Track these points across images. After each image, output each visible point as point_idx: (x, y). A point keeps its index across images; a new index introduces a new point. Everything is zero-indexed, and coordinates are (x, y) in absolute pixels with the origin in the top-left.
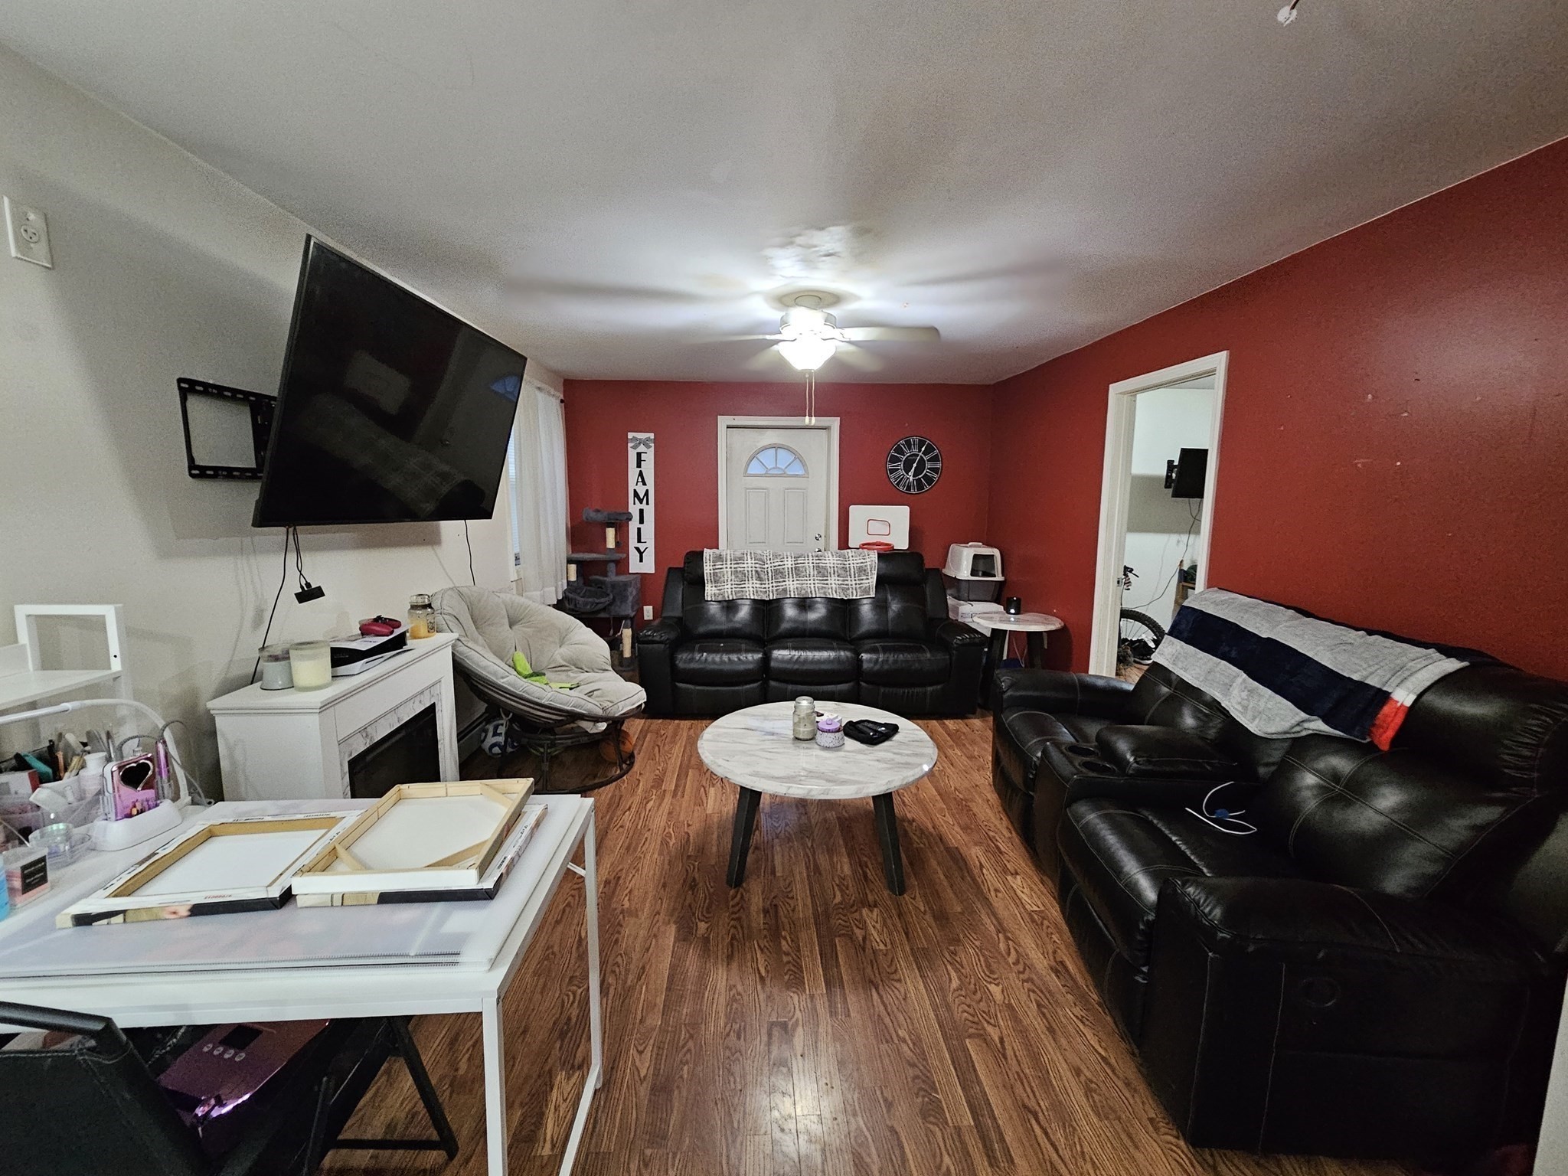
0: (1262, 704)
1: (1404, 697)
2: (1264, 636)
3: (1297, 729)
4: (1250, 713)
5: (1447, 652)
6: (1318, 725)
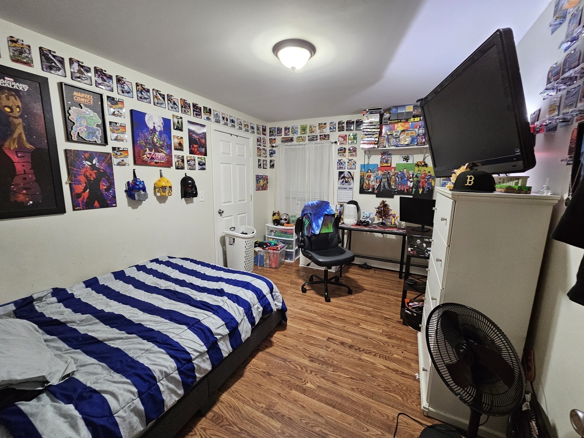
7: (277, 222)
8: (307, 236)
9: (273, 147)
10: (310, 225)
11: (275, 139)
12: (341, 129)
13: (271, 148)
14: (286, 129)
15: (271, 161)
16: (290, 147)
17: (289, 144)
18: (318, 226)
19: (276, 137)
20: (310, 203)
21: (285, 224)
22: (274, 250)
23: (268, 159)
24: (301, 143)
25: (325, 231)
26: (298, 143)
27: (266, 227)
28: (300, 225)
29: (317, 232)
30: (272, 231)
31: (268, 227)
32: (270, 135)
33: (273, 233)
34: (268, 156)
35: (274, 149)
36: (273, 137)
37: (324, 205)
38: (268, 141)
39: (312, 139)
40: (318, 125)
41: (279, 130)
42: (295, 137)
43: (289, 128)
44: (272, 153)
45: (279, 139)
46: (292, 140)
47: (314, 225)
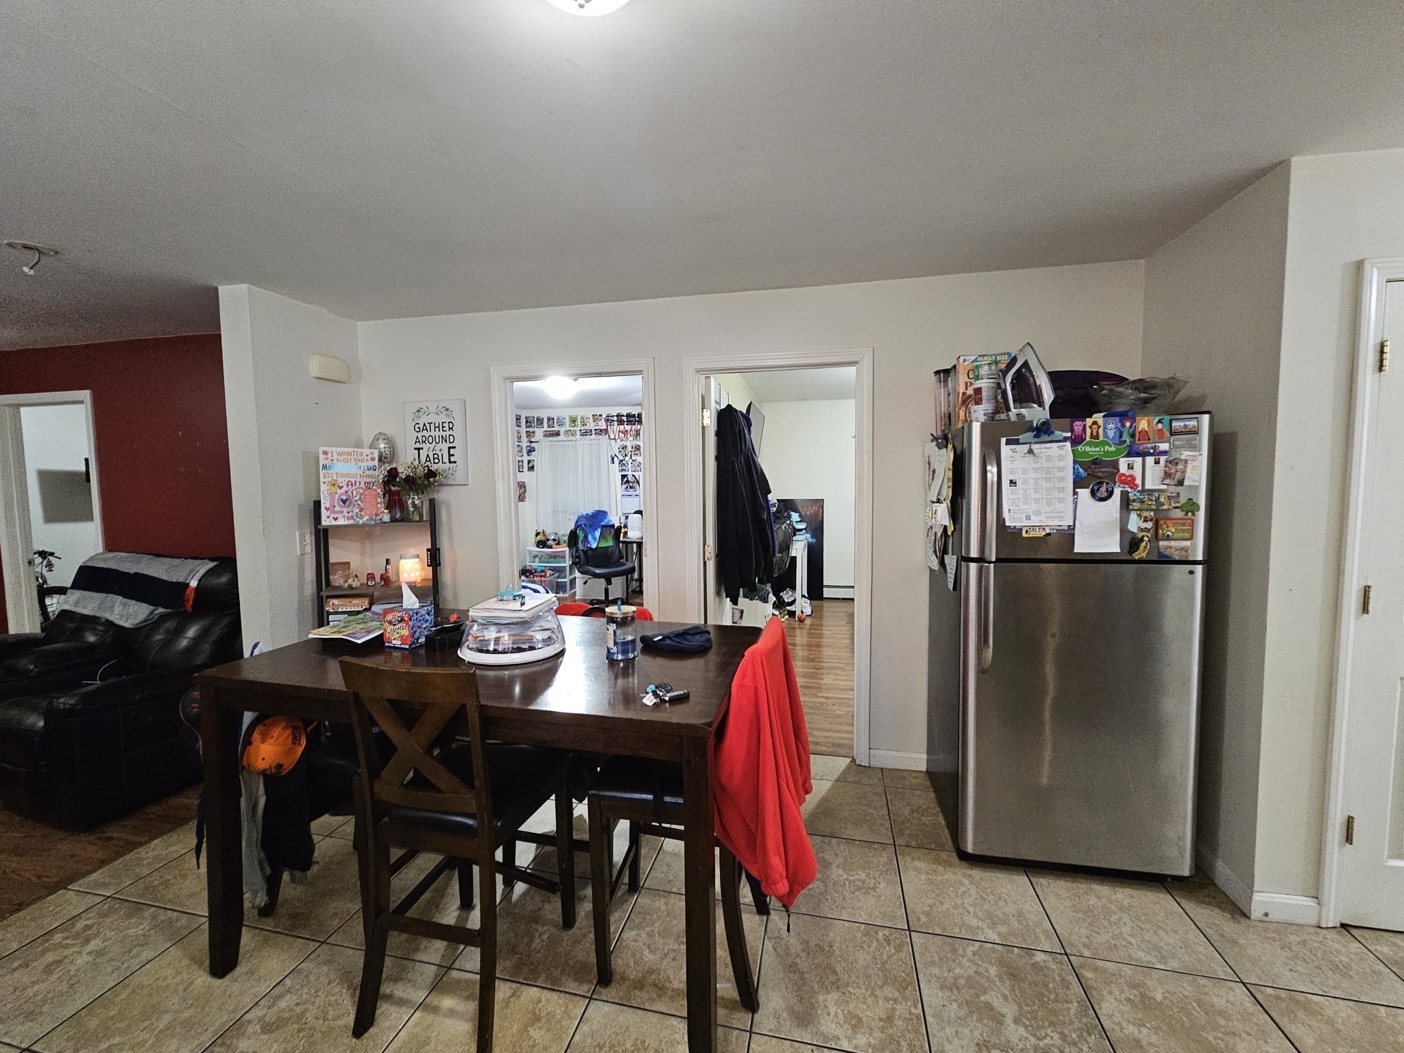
0: (131, 610)
1: (194, 584)
2: (132, 572)
3: (151, 617)
4: (124, 619)
5: (212, 560)
6: (161, 610)
7: (542, 544)
8: (583, 550)
9: (531, 442)
10: (586, 537)
11: (534, 432)
12: (621, 422)
13: (529, 444)
14: (549, 419)
15: (529, 462)
16: (556, 443)
17: (555, 439)
18: (595, 539)
19: (535, 429)
20: (584, 513)
21: (554, 546)
22: (541, 576)
23: (526, 458)
24: (570, 438)
25: (605, 545)
26: (566, 439)
27: (527, 552)
28: (573, 537)
29: (594, 546)
30: (535, 557)
31: (529, 550)
32: (527, 427)
33: (537, 560)
34: (525, 454)
35: (533, 445)
36: (531, 430)
37: (600, 515)
38: (524, 435)
39: (585, 433)
40: (591, 417)
41: (540, 421)
42: (562, 430)
43: (553, 419)
44: (531, 451)
45: (539, 433)
46: (558, 434)
47: (590, 538)
